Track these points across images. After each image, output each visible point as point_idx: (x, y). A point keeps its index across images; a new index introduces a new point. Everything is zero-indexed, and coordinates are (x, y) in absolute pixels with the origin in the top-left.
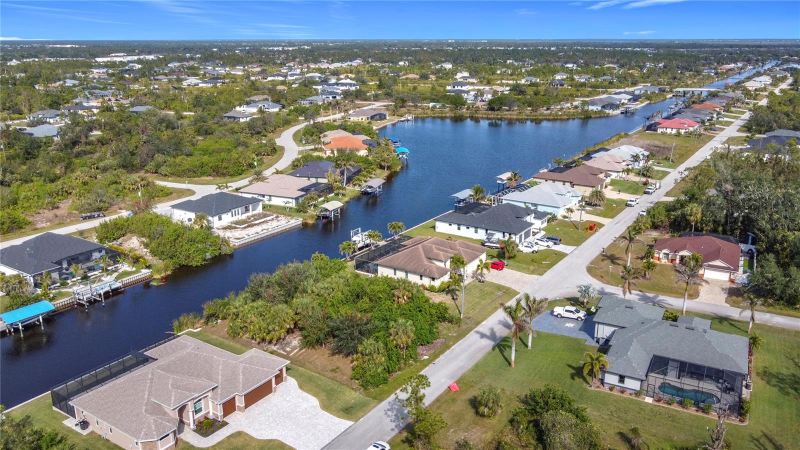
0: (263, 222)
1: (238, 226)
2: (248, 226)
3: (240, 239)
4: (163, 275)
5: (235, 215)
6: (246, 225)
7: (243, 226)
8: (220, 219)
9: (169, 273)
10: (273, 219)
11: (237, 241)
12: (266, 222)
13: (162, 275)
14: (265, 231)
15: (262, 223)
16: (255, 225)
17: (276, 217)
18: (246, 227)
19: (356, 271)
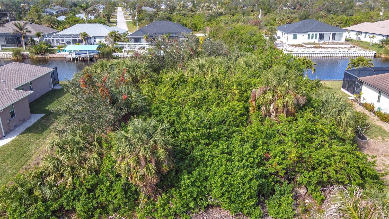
0: (333, 48)
1: (305, 45)
2: (314, 47)
5: (312, 38)
6: (312, 46)
7: (309, 46)
8: (295, 37)
10: (345, 48)
11: (288, 52)
12: (337, 48)
15: (330, 48)
16: (324, 48)
17: (351, 47)
18: (311, 47)
19: (342, 89)
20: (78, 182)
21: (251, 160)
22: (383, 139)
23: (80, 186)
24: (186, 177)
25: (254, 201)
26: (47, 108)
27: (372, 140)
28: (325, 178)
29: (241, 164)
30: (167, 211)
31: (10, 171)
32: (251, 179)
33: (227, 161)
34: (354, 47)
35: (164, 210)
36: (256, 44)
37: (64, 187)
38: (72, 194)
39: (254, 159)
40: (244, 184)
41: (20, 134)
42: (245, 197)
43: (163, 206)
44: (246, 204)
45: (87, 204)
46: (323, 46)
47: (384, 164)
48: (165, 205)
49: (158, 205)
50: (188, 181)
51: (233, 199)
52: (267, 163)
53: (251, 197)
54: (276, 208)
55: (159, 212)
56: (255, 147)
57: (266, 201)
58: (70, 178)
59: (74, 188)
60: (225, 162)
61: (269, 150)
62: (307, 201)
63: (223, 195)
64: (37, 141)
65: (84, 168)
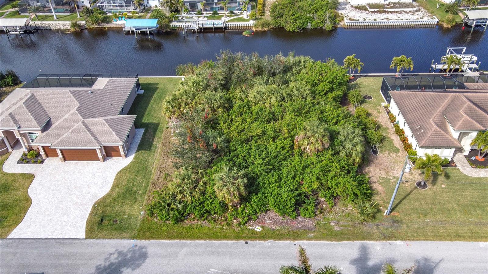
0: (397, 12)
1: (369, 9)
2: (377, 12)
3: (353, 20)
4: (260, 29)
6: (376, 10)
7: (373, 10)
9: (266, 29)
10: (410, 12)
11: (349, 21)
12: (401, 12)
13: (258, 29)
14: (385, 20)
15: (394, 12)
16: (388, 12)
17: (416, 11)
18: (375, 12)
19: (380, 91)
20: (194, 200)
21: (292, 187)
22: (389, 154)
23: (195, 201)
24: (255, 198)
25: (292, 209)
26: (143, 121)
27: (381, 155)
28: (335, 195)
29: (286, 190)
30: (244, 215)
31: (143, 184)
32: (291, 198)
33: (278, 188)
34: (419, 10)
35: (243, 214)
36: (316, 12)
37: (187, 202)
38: (192, 206)
39: (294, 186)
40: (287, 200)
41: (136, 152)
42: (287, 207)
43: (242, 212)
44: (288, 210)
45: (200, 210)
46: (387, 10)
47: (380, 177)
48: (243, 211)
49: (239, 211)
50: (256, 200)
51: (281, 208)
52: (302, 187)
53: (291, 207)
54: (305, 212)
55: (240, 215)
56: (294, 178)
57: (300, 208)
58: (190, 198)
59: (192, 203)
60: (276, 189)
61: (303, 179)
62: (324, 206)
63: (275, 206)
64: (150, 157)
65: (196, 192)
